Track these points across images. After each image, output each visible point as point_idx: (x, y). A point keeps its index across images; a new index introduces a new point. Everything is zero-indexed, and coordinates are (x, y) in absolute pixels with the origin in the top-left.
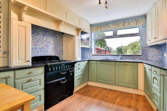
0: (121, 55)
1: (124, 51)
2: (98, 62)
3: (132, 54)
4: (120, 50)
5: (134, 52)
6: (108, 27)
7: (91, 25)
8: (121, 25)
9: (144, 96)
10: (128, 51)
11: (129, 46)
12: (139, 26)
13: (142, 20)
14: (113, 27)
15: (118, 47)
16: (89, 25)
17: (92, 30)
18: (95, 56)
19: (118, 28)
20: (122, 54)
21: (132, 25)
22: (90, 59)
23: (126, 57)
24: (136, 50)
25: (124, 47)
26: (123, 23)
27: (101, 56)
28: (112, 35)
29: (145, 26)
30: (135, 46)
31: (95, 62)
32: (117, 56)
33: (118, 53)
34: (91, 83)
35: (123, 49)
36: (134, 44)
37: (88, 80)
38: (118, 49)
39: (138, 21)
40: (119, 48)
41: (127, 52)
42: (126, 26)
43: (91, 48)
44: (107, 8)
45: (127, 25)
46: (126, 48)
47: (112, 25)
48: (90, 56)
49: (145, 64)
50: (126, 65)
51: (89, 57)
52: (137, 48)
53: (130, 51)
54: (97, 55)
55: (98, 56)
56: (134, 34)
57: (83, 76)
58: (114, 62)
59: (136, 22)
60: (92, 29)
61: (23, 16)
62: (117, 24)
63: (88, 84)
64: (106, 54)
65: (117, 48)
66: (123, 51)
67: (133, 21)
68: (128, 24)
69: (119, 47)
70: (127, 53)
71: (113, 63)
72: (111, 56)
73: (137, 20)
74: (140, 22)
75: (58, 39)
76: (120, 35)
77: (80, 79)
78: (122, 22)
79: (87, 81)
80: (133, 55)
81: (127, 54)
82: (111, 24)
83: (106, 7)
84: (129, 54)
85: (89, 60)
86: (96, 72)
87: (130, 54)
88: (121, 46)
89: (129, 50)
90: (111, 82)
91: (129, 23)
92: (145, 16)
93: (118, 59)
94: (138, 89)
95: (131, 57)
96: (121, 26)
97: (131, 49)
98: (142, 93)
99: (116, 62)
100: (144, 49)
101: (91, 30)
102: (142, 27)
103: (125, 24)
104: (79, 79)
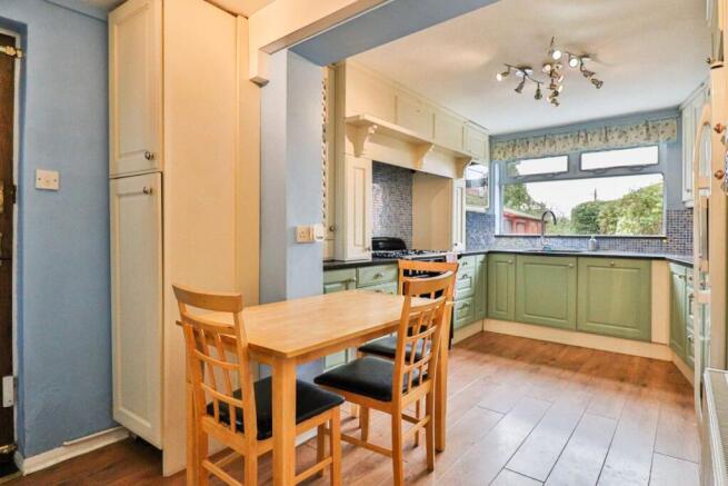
0: (596, 238)
1: (604, 220)
2: (518, 257)
3: (637, 232)
4: (587, 217)
5: (645, 227)
6: (551, 146)
7: (492, 139)
8: (596, 137)
9: (672, 362)
10: (621, 221)
11: (624, 202)
12: (658, 141)
13: (667, 124)
14: (569, 146)
15: (579, 203)
16: (487, 139)
17: (496, 154)
18: (503, 239)
19: (584, 148)
20: (595, 231)
21: (634, 139)
22: (492, 249)
23: (612, 242)
24: (651, 219)
25: (605, 207)
26: (604, 131)
27: (527, 240)
28: (565, 169)
29: (676, 144)
30: (648, 205)
31: (510, 259)
32: (582, 240)
33: (579, 229)
34: (494, 326)
35: (601, 214)
36: (644, 196)
37: (487, 316)
38: (581, 215)
39: (653, 127)
40: (583, 210)
41: (619, 223)
42: (612, 143)
43: (490, 212)
44: (557, 104)
45: (616, 139)
46: (612, 210)
47: (566, 138)
48: (487, 239)
49: (672, 264)
50: (613, 266)
51: (483, 241)
52: (654, 210)
53: (630, 222)
54: (511, 237)
55: (515, 240)
56: (642, 167)
57: (474, 301)
58: (574, 259)
59: (648, 130)
60: (496, 151)
61: (365, 147)
62: (583, 134)
63: (485, 329)
64: (546, 234)
65: (573, 210)
66: (602, 223)
67: (637, 127)
68: (620, 137)
69: (585, 205)
70: (618, 228)
71: (571, 262)
72: (560, 241)
73: (650, 125)
74: (660, 131)
75: (401, 188)
76: (594, 171)
77: (466, 309)
78: (601, 129)
79: (483, 319)
80: (641, 235)
81: (617, 234)
82: (562, 136)
83: (554, 101)
84: (625, 233)
85: (490, 253)
86: (512, 289)
87: (632, 235)
88: (593, 200)
89: (624, 218)
90: (562, 319)
91: (625, 132)
92: (677, 112)
93: (586, 248)
94: (650, 342)
95: (631, 242)
96: (596, 142)
97: (634, 214)
98: (664, 354)
99: (581, 259)
100: (674, 216)
101: (491, 153)
102: (669, 146)
103: (609, 137)
104: (465, 305)
